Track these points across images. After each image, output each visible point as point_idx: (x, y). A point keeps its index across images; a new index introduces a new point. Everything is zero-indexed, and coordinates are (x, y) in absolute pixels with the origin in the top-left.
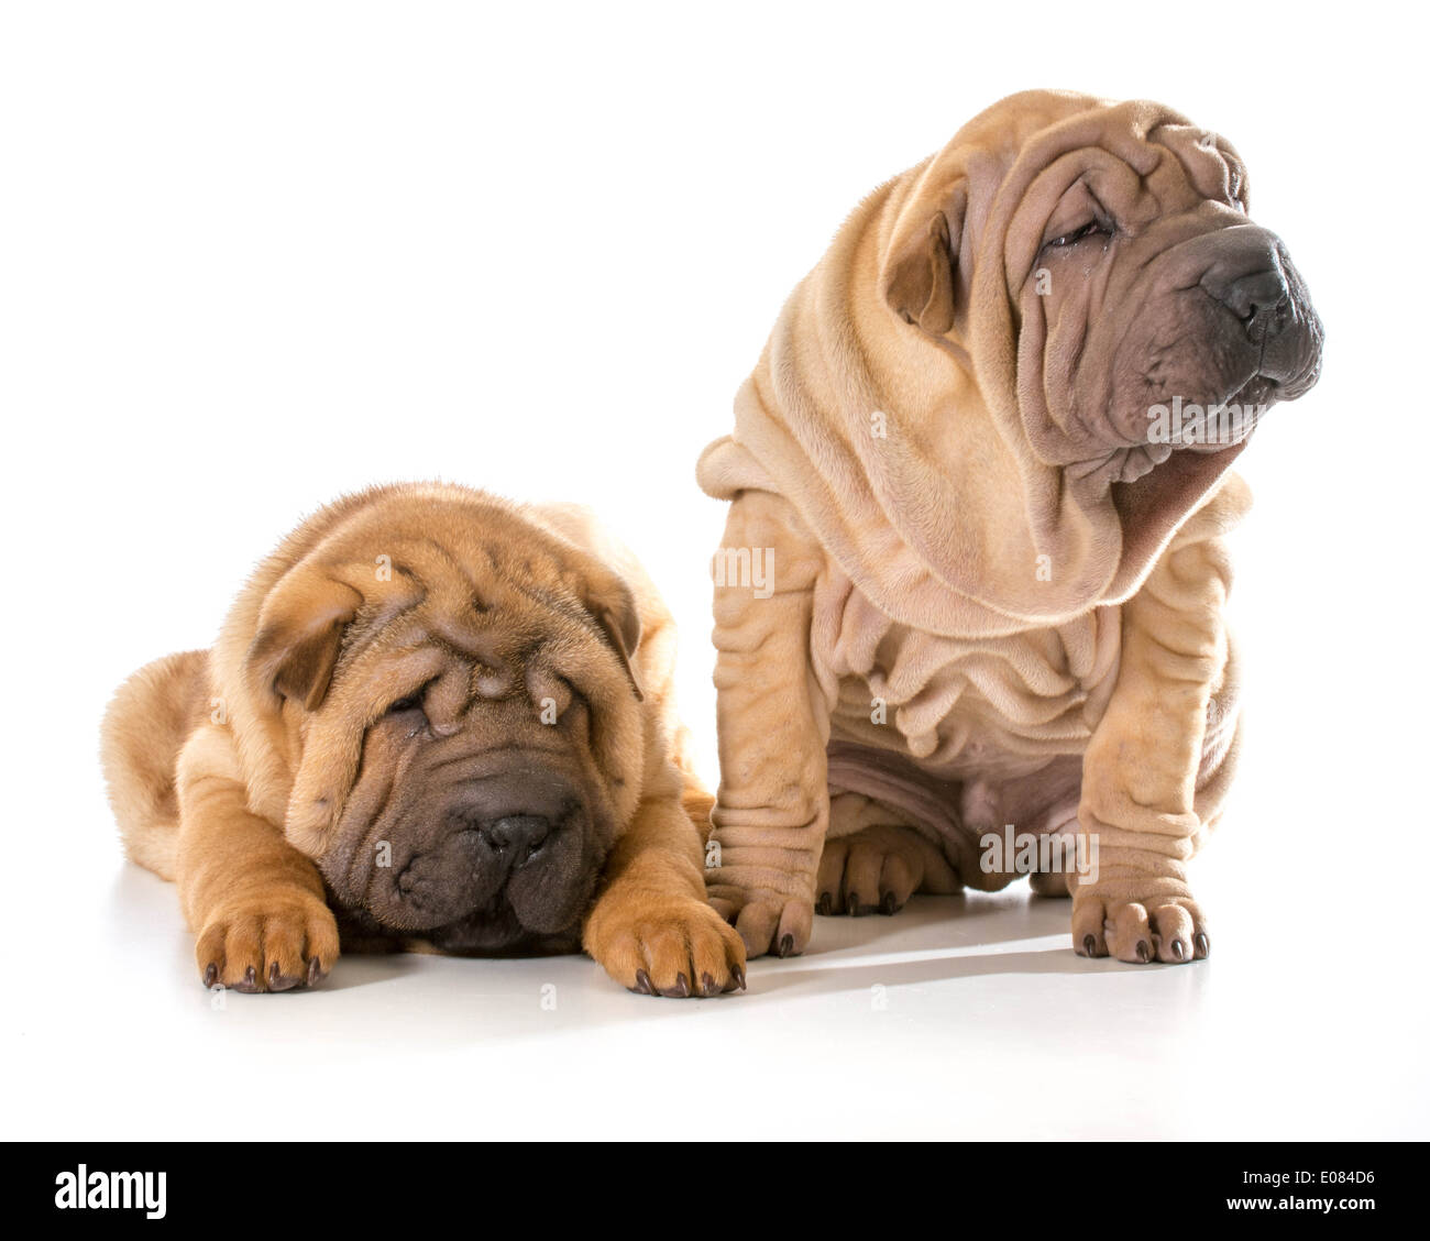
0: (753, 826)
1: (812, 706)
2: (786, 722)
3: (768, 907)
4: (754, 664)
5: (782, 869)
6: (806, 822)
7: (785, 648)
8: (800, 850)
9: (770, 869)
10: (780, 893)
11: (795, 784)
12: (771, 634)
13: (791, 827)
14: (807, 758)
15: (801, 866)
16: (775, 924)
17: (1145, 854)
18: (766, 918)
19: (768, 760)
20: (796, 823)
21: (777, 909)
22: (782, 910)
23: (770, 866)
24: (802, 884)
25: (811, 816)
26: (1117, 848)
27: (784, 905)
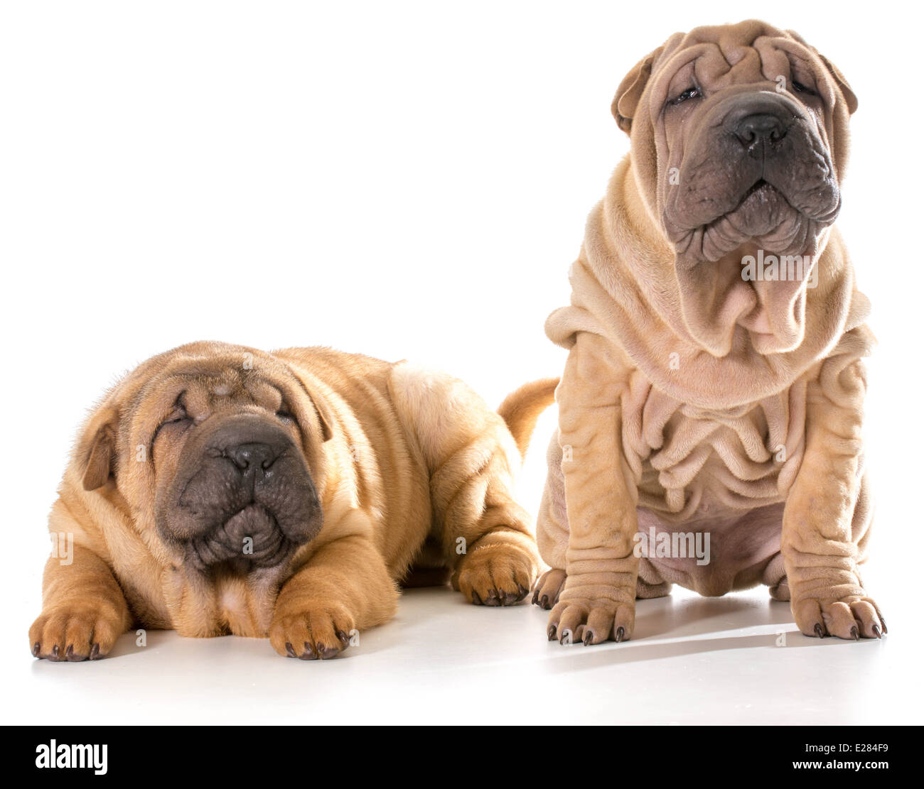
0: (593, 560)
1: (625, 481)
2: (610, 492)
3: (606, 610)
4: (587, 455)
5: (613, 585)
6: (627, 554)
7: (606, 443)
8: (624, 573)
9: (606, 586)
10: (614, 601)
11: (618, 531)
12: (596, 435)
13: (617, 559)
14: (624, 513)
15: (624, 583)
16: (612, 621)
17: (833, 569)
18: (606, 617)
19: (600, 516)
20: (620, 556)
21: (612, 611)
22: (616, 612)
23: (605, 584)
24: (626, 594)
25: (629, 552)
26: (815, 567)
27: (616, 608)
